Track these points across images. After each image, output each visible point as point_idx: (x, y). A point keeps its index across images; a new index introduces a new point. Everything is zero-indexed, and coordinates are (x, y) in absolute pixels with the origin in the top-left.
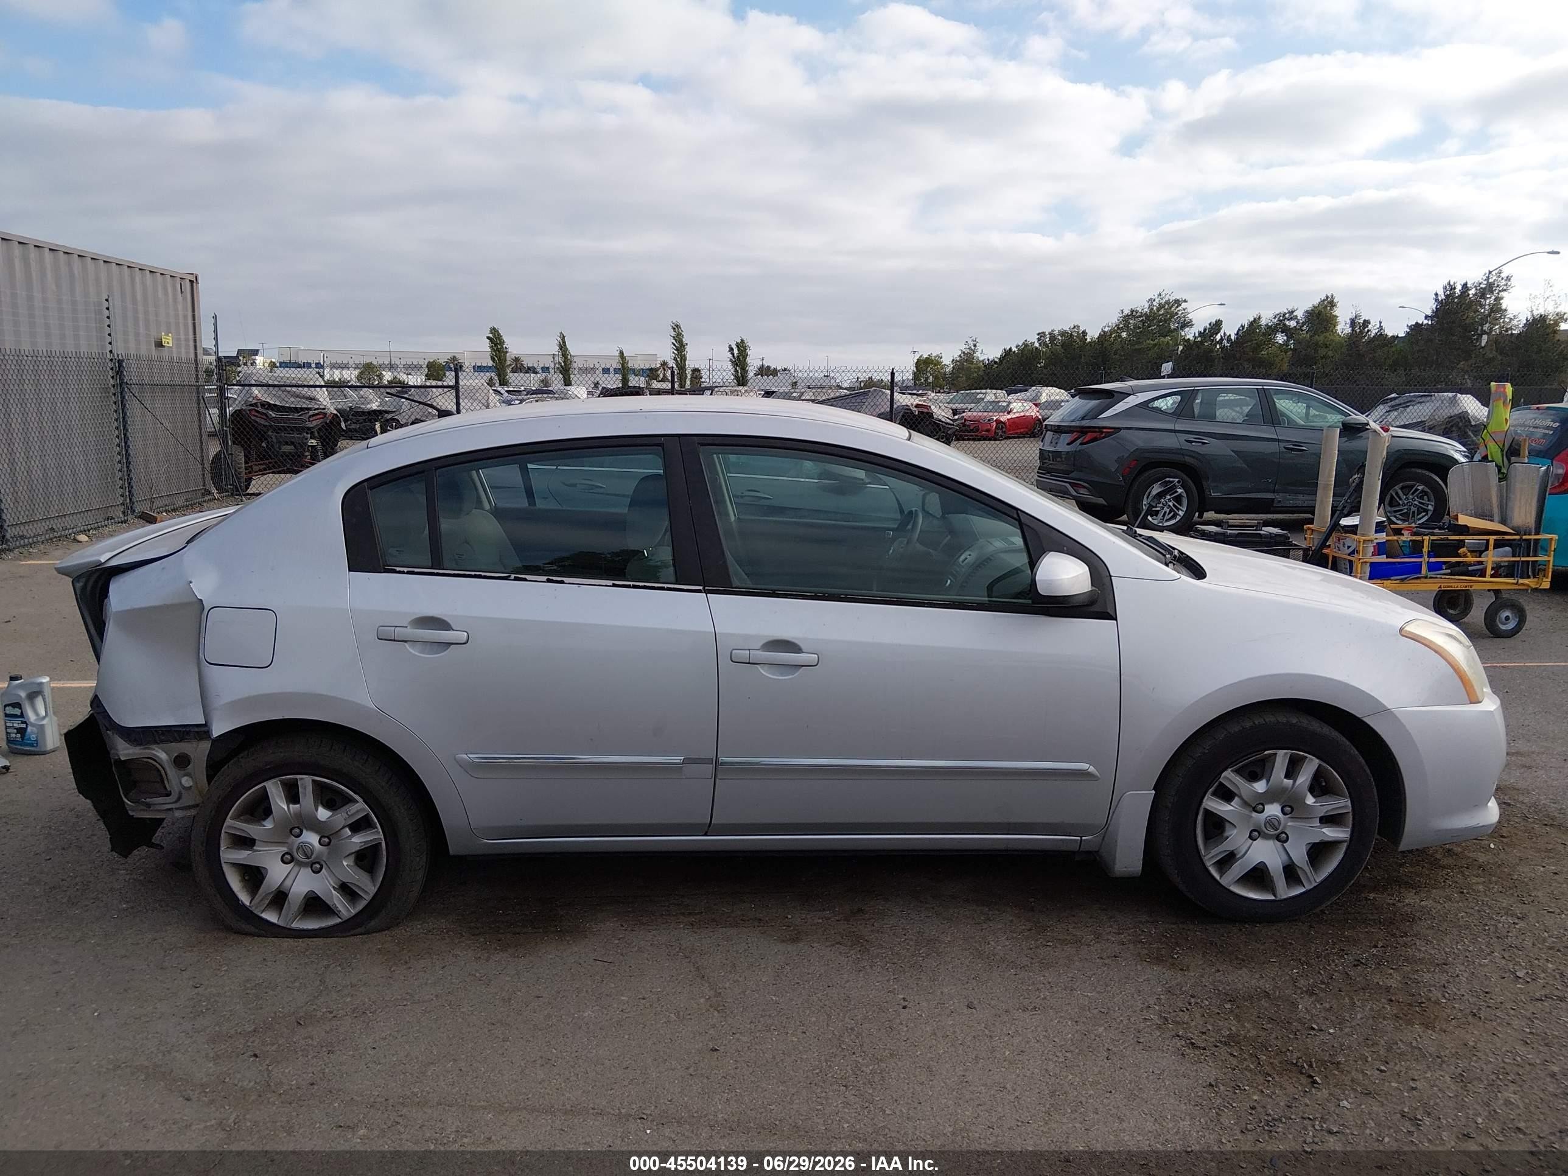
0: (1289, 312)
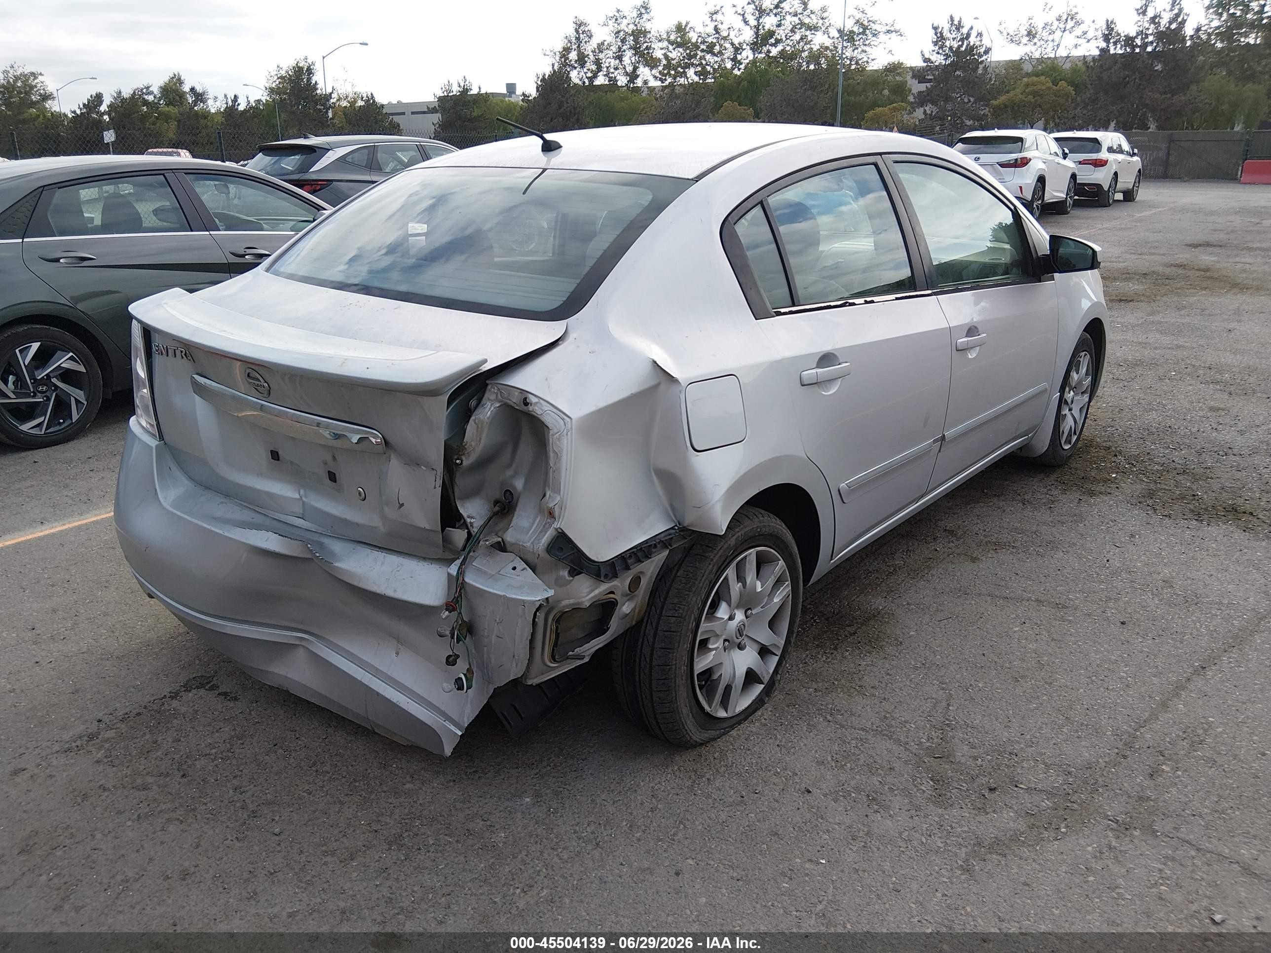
0: (145, 88)
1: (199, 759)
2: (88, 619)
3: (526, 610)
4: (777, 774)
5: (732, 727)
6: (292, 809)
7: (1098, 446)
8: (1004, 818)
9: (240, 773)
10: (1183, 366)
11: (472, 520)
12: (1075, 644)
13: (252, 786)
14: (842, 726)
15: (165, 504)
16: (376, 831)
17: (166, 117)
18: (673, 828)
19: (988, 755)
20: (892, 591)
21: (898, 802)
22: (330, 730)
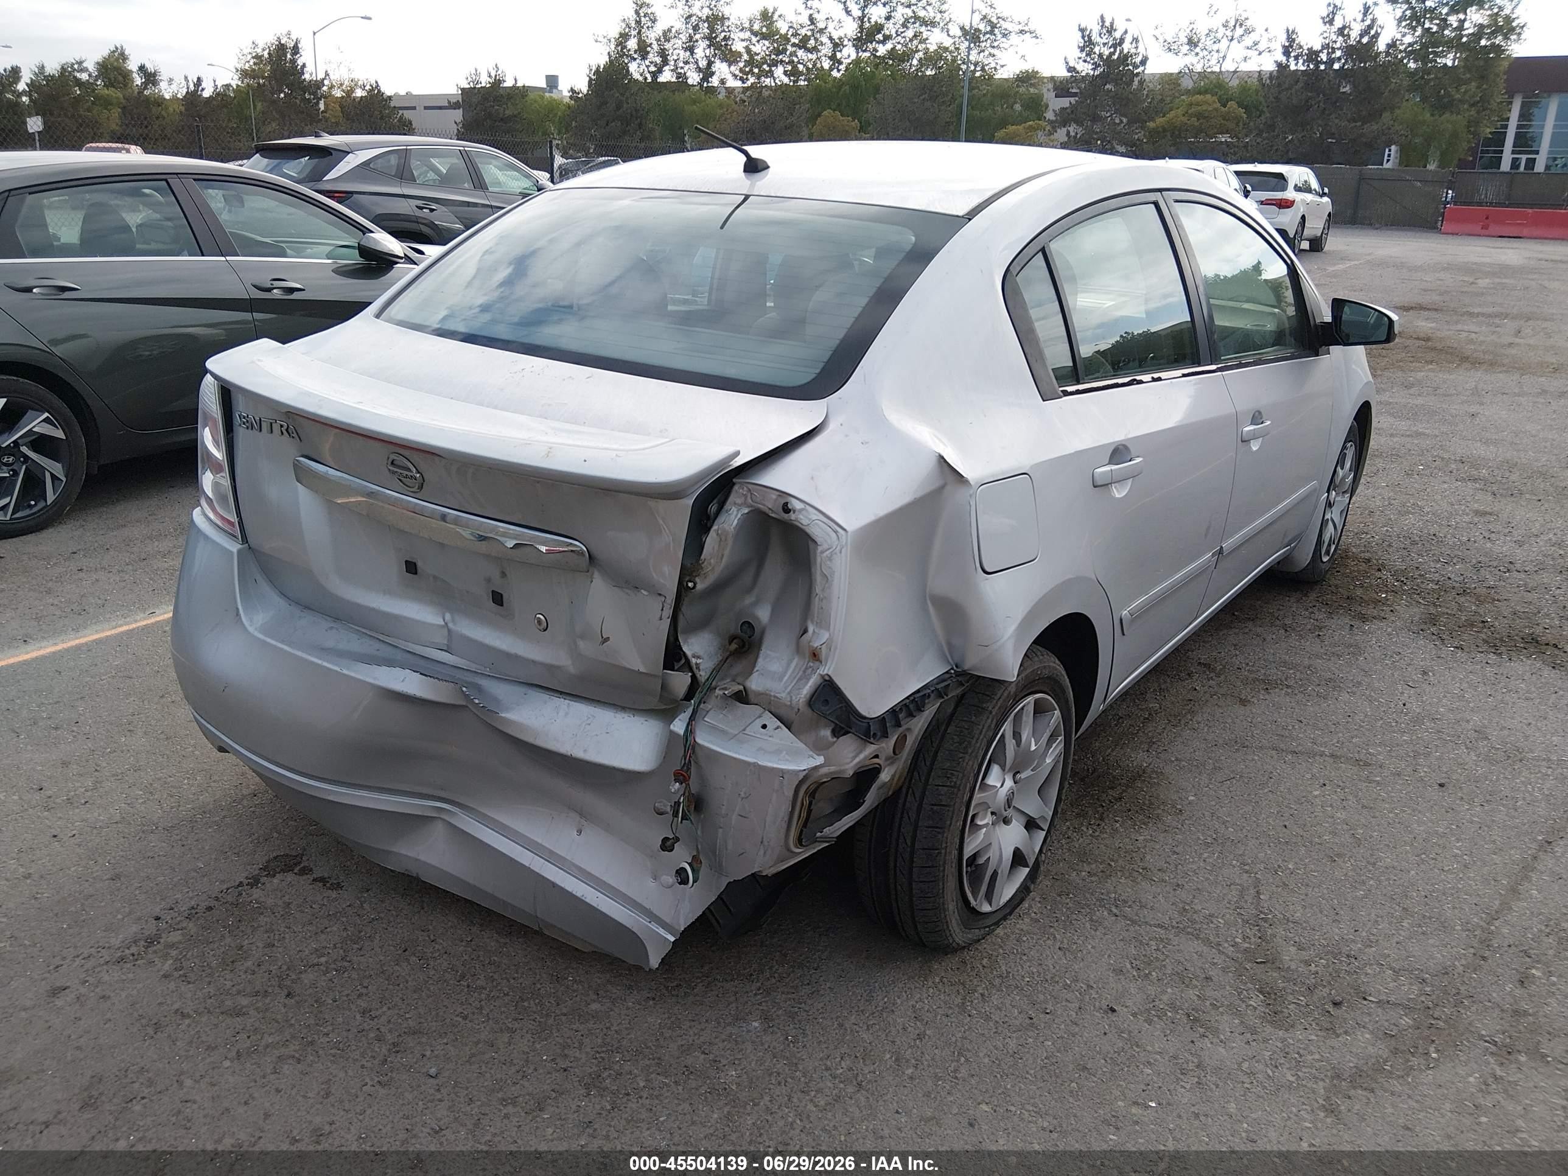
0: (77, 63)
1: (306, 971)
2: (114, 775)
3: (785, 782)
4: (1066, 987)
5: (997, 924)
6: (445, 1041)
7: (1355, 558)
8: (1360, 1041)
9: (364, 991)
10: (1430, 459)
11: (699, 661)
12: (1391, 812)
13: (385, 1009)
14: (1134, 922)
15: (251, 629)
16: (565, 1070)
17: (106, 103)
18: (952, 1061)
19: (1321, 959)
20: (1154, 743)
21: (1226, 1023)
22: (475, 929)
